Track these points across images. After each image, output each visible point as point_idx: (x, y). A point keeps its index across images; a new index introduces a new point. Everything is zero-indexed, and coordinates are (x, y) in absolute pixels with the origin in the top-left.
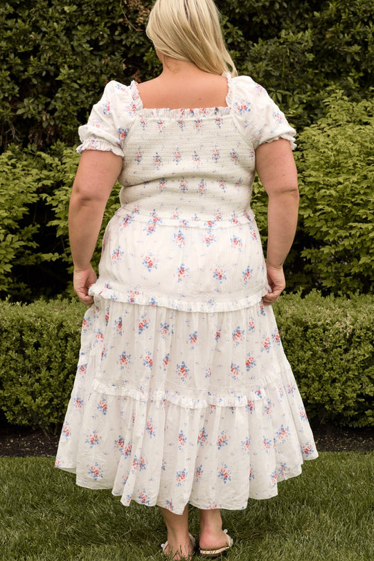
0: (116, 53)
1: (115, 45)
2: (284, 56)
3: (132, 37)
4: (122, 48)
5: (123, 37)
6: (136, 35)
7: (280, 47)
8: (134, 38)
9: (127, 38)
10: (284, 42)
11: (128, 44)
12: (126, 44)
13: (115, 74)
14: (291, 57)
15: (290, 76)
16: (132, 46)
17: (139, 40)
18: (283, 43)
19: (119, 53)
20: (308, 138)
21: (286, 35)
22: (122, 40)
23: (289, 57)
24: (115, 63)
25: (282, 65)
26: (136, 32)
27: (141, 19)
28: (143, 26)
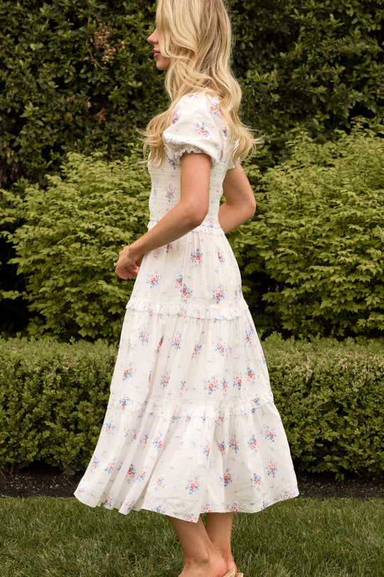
0: (82, 92)
1: (81, 84)
2: (250, 96)
3: (97, 75)
4: (88, 86)
5: (89, 75)
6: (102, 74)
7: (246, 87)
8: (100, 76)
9: (93, 76)
10: (250, 82)
11: (94, 82)
12: (91, 82)
13: (80, 112)
14: (256, 97)
15: (255, 117)
16: (98, 85)
17: (105, 78)
18: (249, 84)
19: (84, 91)
20: (271, 179)
21: (252, 75)
22: (87, 78)
23: (254, 97)
24: (80, 101)
25: (247, 105)
26: (102, 70)
27: (107, 57)
28: (108, 65)
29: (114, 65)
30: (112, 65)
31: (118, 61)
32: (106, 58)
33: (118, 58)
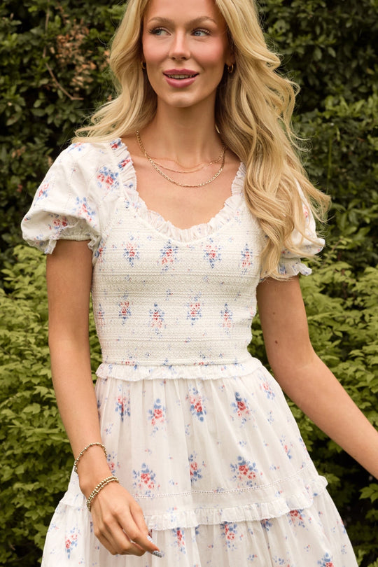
0: (36, 140)
1: (36, 126)
2: (331, 142)
3: (64, 111)
4: (47, 131)
5: (49, 110)
6: (71, 108)
7: (324, 125)
8: (68, 112)
9: (56, 112)
10: (331, 117)
11: (57, 123)
12: (53, 124)
13: (34, 175)
14: (343, 143)
15: (341, 178)
16: (66, 126)
17: (77, 116)
18: (330, 120)
19: (41, 138)
21: (334, 105)
22: (46, 116)
23: (339, 144)
24: (35, 156)
25: (327, 158)
26: (71, 102)
27: (80, 78)
28: (82, 92)
29: (94, 91)
30: (88, 92)
31: (100, 85)
32: (79, 80)
33: (99, 81)
